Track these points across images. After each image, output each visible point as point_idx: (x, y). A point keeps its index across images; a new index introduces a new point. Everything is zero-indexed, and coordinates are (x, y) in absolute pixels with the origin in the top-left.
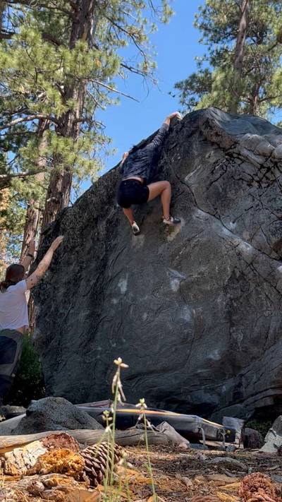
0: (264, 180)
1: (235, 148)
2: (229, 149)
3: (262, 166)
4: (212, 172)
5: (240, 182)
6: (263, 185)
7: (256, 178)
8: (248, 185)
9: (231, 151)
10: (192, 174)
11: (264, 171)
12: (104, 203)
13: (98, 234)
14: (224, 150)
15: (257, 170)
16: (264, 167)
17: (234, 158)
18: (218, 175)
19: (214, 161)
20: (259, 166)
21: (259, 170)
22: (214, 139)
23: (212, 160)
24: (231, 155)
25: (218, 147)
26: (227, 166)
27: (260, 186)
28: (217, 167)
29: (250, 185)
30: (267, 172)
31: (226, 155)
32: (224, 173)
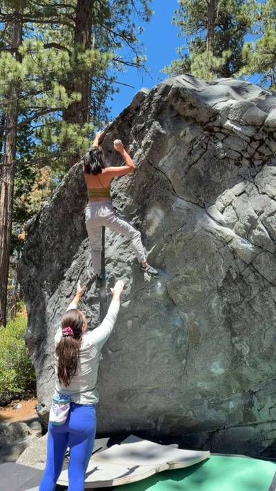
0: (257, 156)
1: (215, 120)
2: (208, 122)
3: (252, 139)
4: (190, 153)
5: (226, 161)
6: (256, 163)
7: (246, 155)
8: (236, 164)
9: (210, 124)
10: (166, 158)
11: (255, 145)
12: (77, 197)
13: (75, 229)
14: (202, 124)
15: (246, 144)
16: (255, 140)
17: (215, 132)
18: (197, 156)
19: (191, 139)
20: (249, 140)
21: (249, 144)
22: (189, 113)
23: (188, 139)
24: (211, 130)
25: (194, 122)
26: (207, 144)
27: (252, 164)
28: (195, 147)
29: (238, 164)
30: (260, 146)
31: (205, 130)
32: (204, 153)
